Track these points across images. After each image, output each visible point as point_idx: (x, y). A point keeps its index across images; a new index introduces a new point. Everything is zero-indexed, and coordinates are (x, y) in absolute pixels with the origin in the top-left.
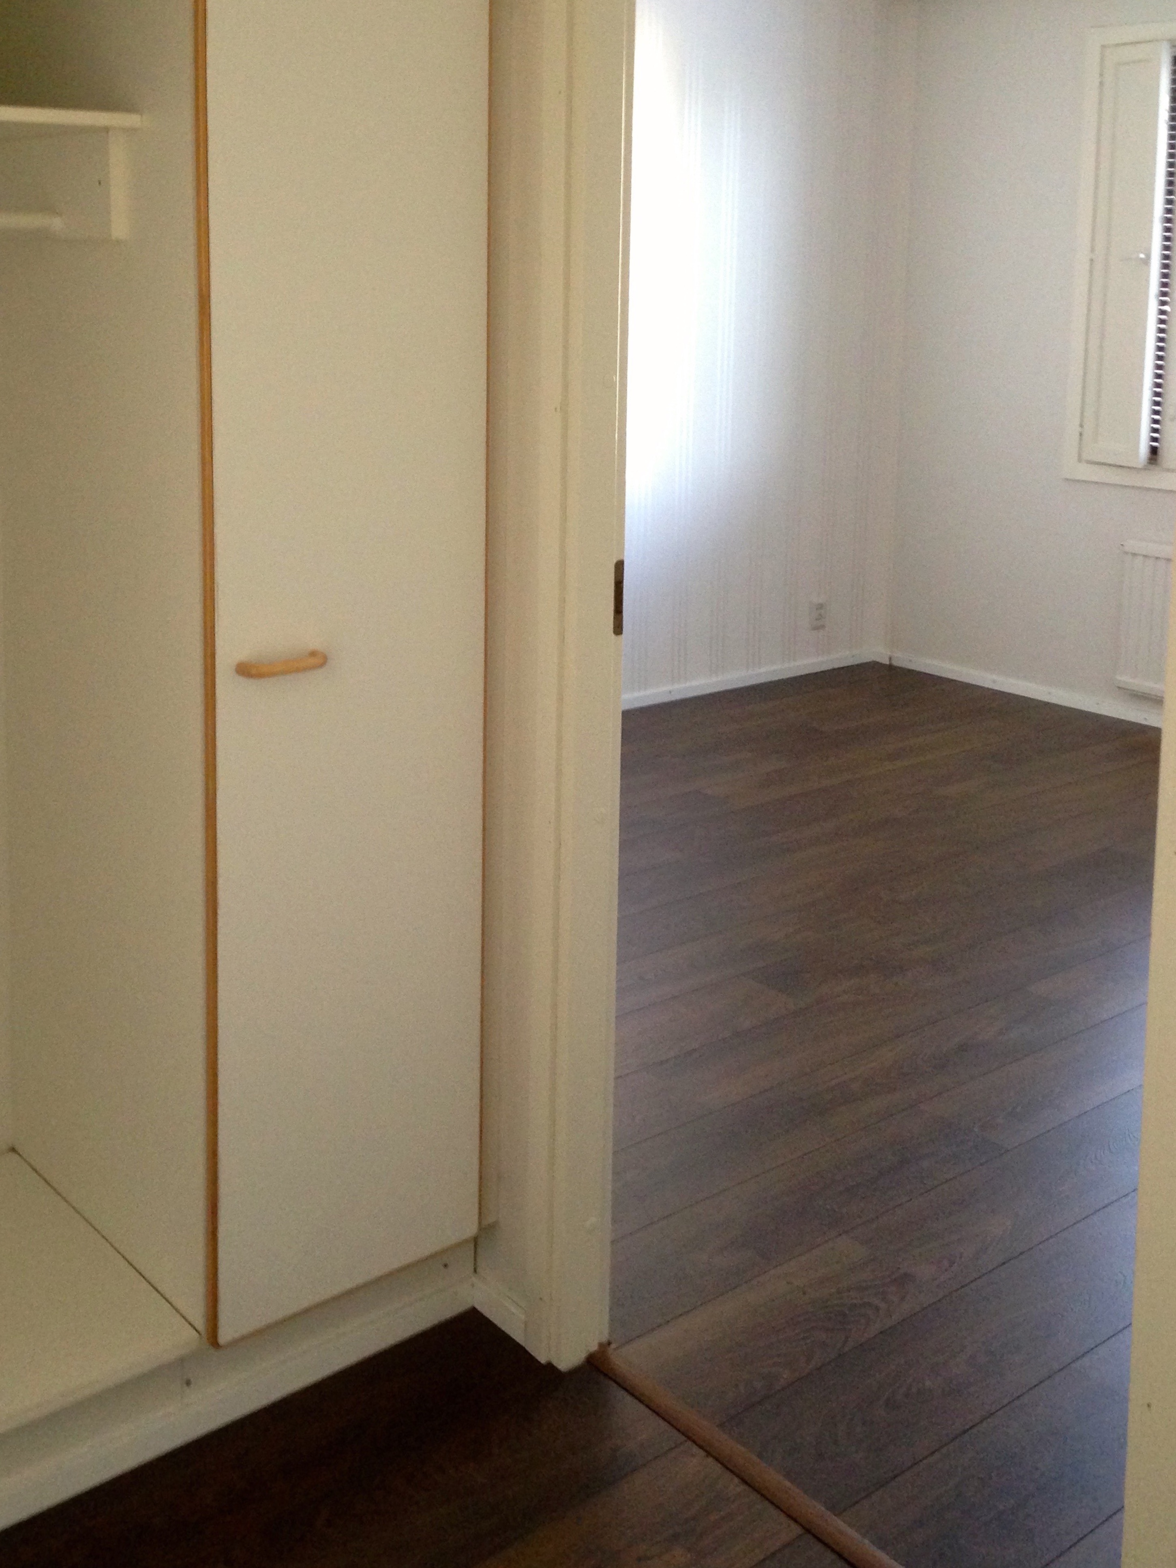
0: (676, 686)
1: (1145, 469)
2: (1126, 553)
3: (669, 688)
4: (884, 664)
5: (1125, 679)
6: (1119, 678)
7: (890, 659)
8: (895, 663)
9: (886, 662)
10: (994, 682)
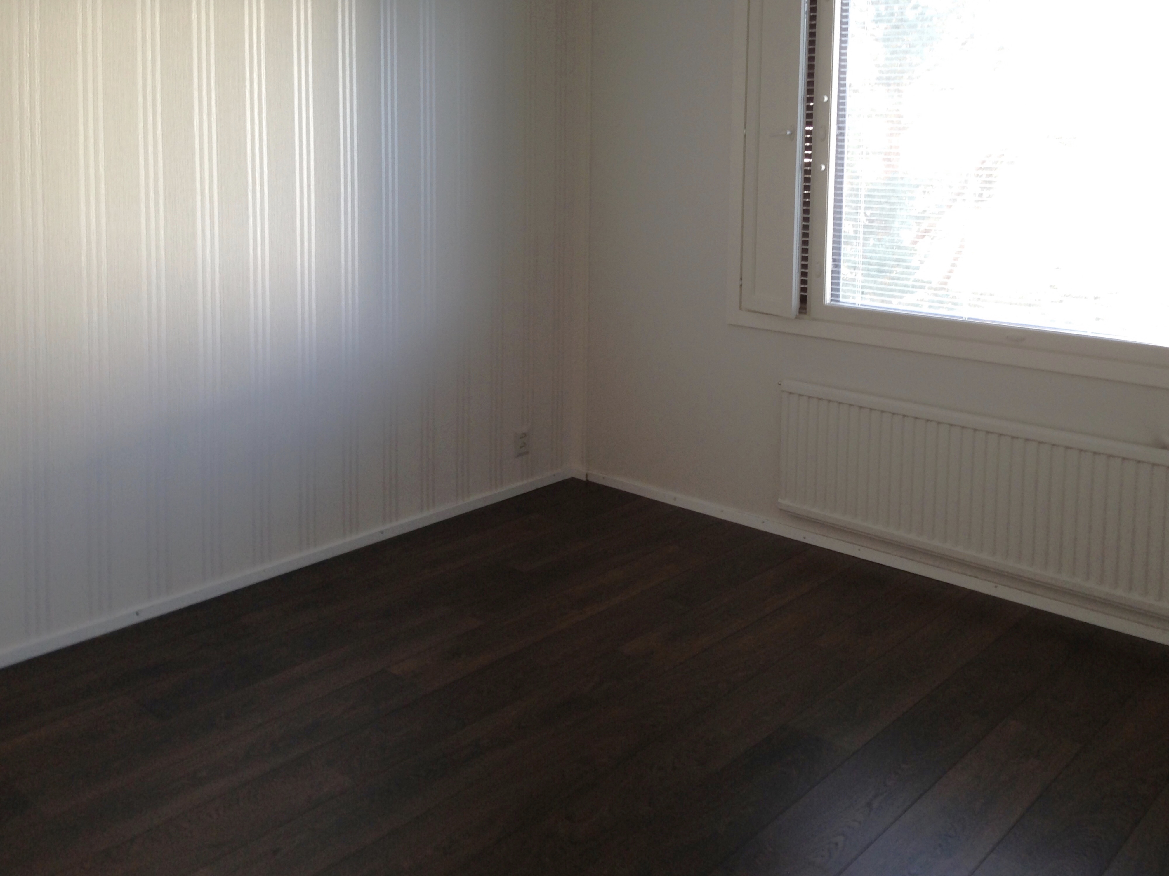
0: (388, 526)
1: (797, 317)
2: (783, 391)
3: (381, 528)
4: (582, 480)
5: (785, 502)
6: (780, 500)
7: (587, 475)
8: (592, 479)
9: (584, 479)
10: (675, 499)
